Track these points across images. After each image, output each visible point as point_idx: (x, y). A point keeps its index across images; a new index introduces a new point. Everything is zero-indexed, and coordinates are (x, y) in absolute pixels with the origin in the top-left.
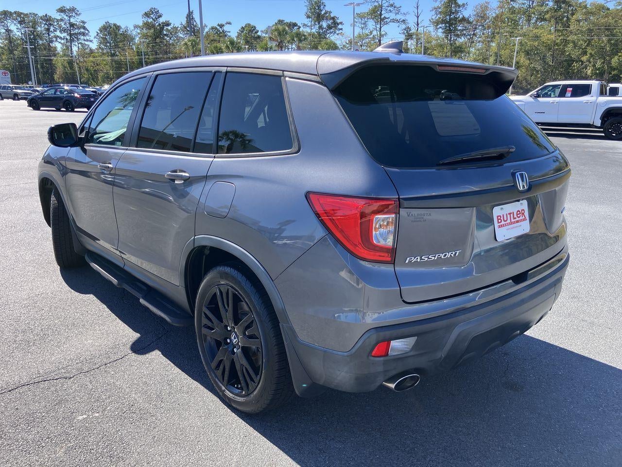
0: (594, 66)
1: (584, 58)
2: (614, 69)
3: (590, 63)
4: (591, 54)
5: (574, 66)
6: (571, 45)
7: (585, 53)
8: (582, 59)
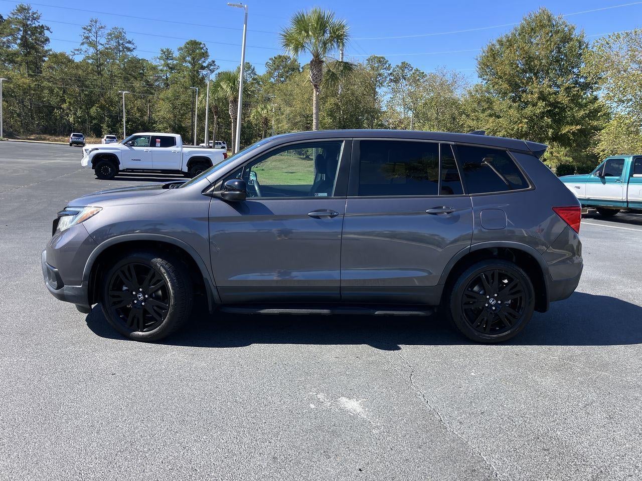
0: (75, 114)
1: (64, 106)
2: (94, 119)
3: (71, 110)
4: (70, 102)
5: (56, 113)
6: (46, 91)
7: (64, 101)
8: (62, 106)
